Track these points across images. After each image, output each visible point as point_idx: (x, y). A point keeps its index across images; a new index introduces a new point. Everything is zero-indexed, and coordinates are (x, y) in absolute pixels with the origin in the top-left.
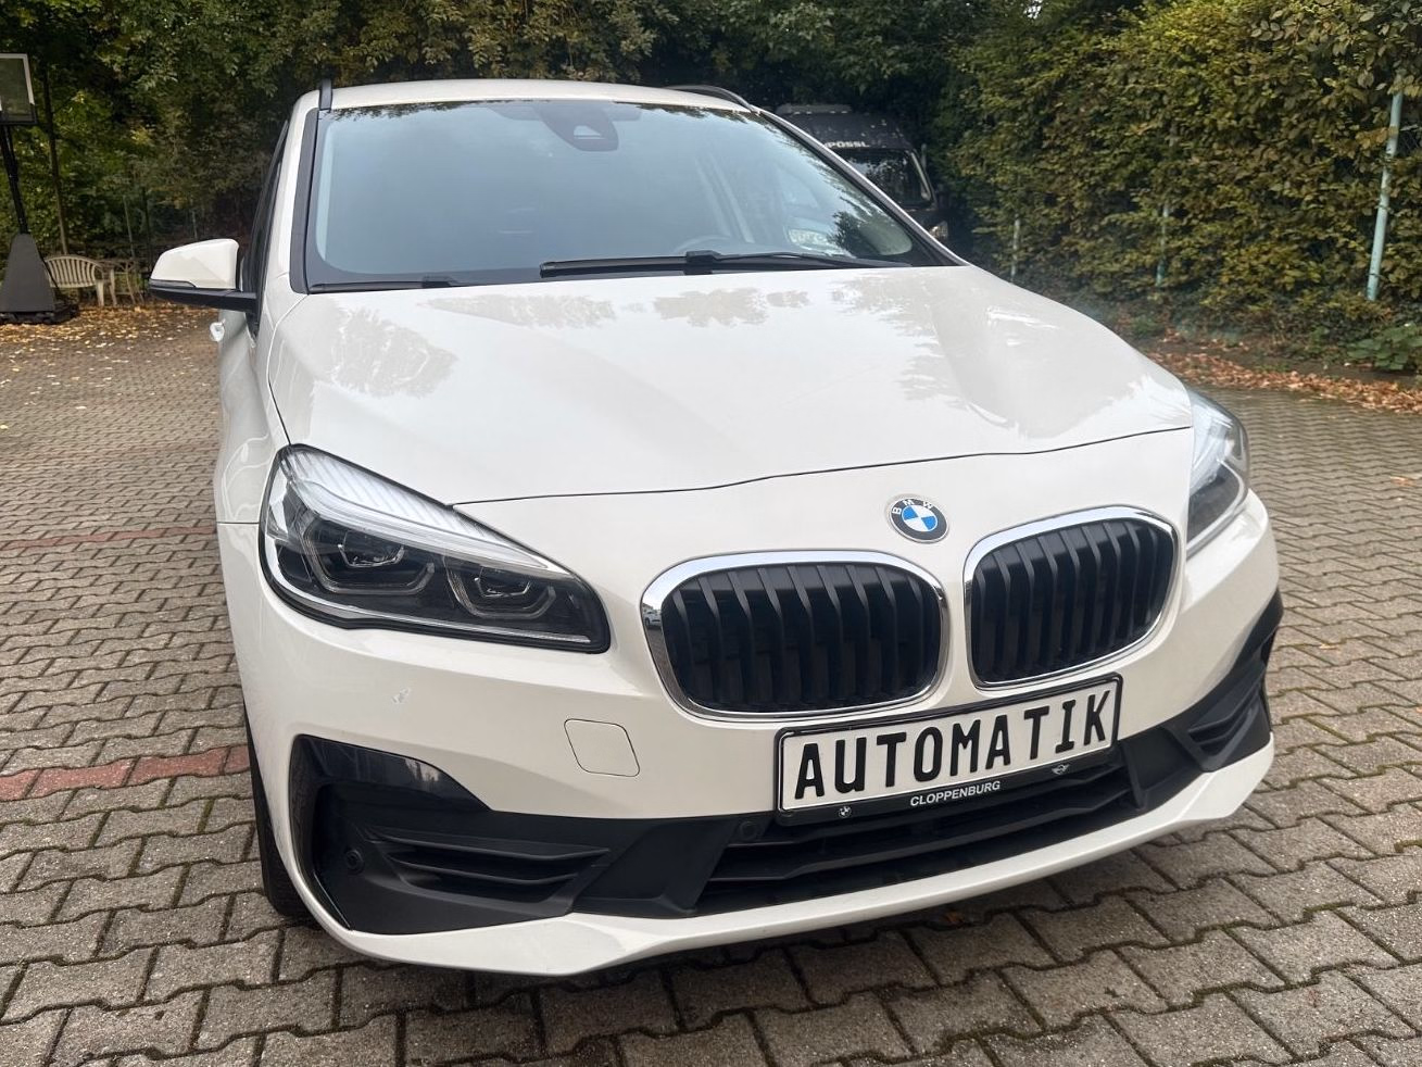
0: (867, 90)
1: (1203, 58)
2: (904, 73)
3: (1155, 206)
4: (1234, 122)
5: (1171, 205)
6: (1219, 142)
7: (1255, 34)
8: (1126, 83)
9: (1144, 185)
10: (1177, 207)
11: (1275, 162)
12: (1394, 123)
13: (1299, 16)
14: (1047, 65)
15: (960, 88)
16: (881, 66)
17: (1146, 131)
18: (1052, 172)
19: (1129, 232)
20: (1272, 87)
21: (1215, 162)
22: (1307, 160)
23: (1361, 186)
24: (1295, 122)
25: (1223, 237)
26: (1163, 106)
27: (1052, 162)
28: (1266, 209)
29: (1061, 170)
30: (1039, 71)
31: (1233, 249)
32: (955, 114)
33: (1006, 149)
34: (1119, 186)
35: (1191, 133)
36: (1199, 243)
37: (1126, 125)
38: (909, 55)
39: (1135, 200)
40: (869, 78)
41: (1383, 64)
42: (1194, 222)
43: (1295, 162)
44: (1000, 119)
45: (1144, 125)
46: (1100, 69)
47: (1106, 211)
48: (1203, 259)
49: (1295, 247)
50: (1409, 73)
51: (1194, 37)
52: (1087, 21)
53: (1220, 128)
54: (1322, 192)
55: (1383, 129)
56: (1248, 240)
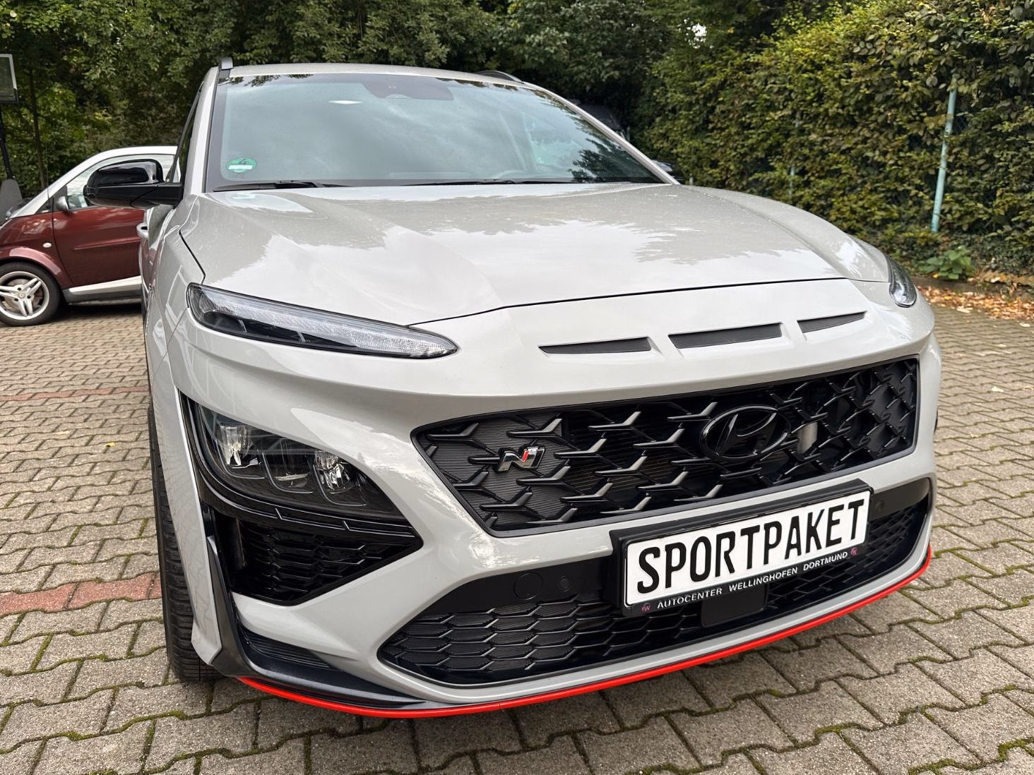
0: (591, 90)
1: (819, 67)
2: (616, 77)
3: (785, 168)
4: (840, 111)
5: (796, 167)
6: (830, 124)
7: (857, 50)
8: (766, 85)
9: (777, 153)
10: (801, 168)
11: (868, 138)
12: (951, 111)
13: (886, 38)
14: (712, 73)
15: (653, 89)
16: (600, 72)
17: (780, 117)
18: (715, 145)
19: (768, 185)
20: (868, 87)
21: (827, 138)
22: (890, 136)
23: (928, 154)
24: (882, 110)
25: (832, 189)
26: (792, 100)
27: (717, 139)
28: (861, 170)
29: (722, 144)
30: (707, 77)
31: (839, 197)
32: (649, 106)
33: (684, 130)
34: (760, 154)
35: (810, 118)
36: (815, 192)
37: (765, 113)
38: (618, 66)
39: (772, 164)
40: (592, 81)
41: (943, 70)
42: (812, 178)
43: (882, 138)
44: (680, 110)
45: (779, 112)
46: (748, 76)
47: (752, 171)
48: (818, 204)
49: (882, 195)
50: (961, 77)
51: (814, 53)
52: (739, 43)
53: (830, 114)
54: (900, 158)
55: (943, 115)
56: (849, 191)
